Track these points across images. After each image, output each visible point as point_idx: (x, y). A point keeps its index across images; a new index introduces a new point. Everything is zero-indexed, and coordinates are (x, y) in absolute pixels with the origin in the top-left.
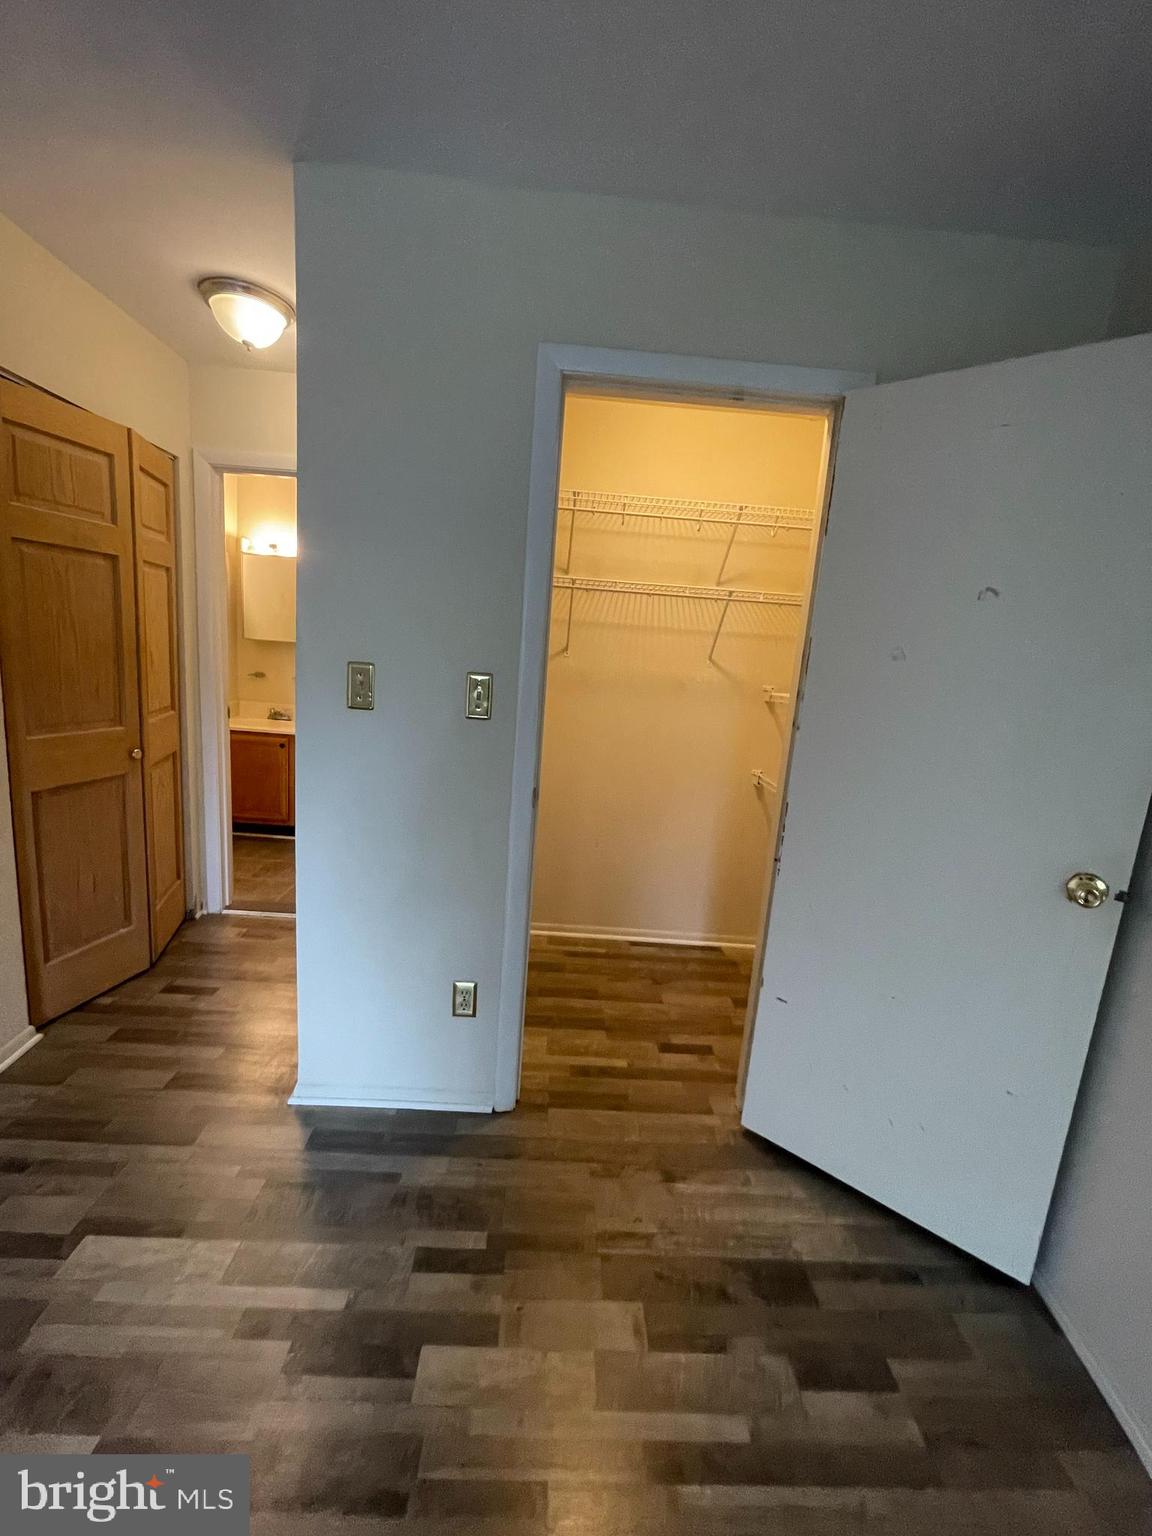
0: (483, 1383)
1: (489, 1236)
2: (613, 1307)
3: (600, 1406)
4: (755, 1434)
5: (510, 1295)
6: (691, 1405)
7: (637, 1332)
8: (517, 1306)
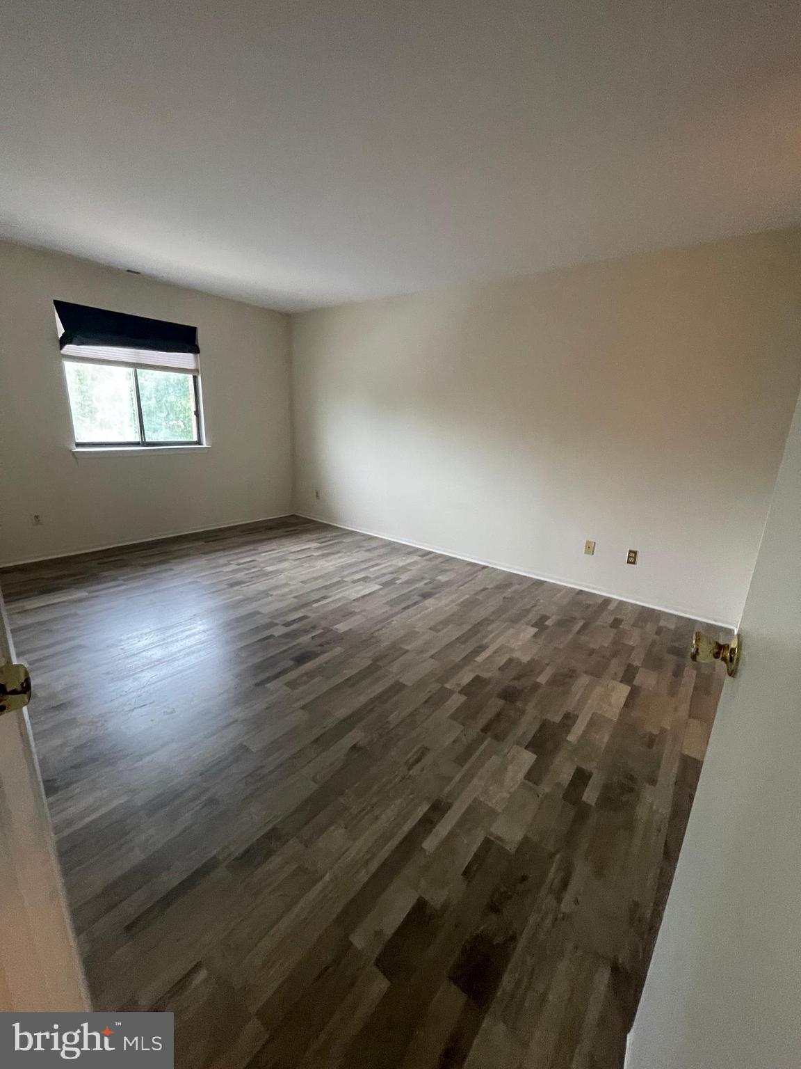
0: (510, 767)
1: (591, 806)
2: (519, 836)
3: (475, 800)
4: (423, 850)
5: (547, 796)
6: (451, 835)
7: (499, 838)
8: (540, 796)
